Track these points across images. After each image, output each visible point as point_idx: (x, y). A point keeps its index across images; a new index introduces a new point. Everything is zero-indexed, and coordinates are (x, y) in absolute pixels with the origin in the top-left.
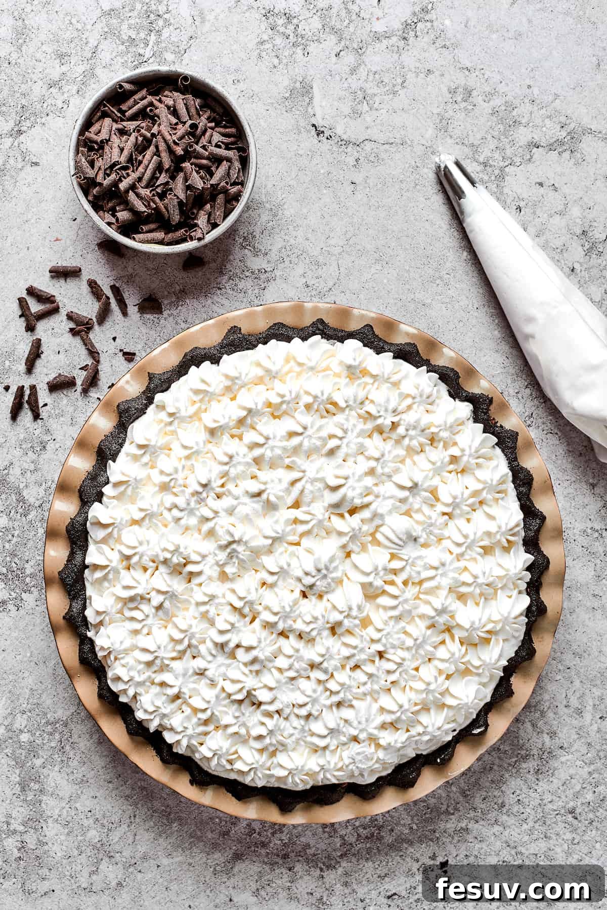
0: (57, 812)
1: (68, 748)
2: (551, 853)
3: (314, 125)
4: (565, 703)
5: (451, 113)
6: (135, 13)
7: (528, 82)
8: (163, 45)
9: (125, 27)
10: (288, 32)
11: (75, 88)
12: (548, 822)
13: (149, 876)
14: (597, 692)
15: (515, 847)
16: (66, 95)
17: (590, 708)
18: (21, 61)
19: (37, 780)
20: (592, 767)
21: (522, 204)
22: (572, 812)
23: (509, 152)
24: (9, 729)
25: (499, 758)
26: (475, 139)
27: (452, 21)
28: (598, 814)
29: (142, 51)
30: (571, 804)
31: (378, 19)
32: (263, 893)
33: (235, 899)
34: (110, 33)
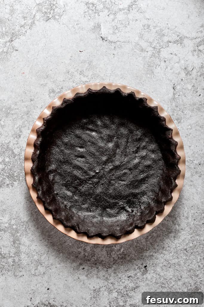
0: (24, 250)
1: (28, 230)
2: (179, 263)
3: (101, 37)
4: (182, 215)
5: (143, 33)
6: (47, 4)
7: (167, 23)
8: (55, 14)
9: (43, 8)
10: (93, 9)
11: (29, 27)
12: (178, 253)
13: (53, 270)
14: (192, 211)
15: (168, 261)
16: (26, 29)
17: (190, 217)
18: (12, 19)
19: (18, 240)
20: (192, 236)
21: (166, 60)
22: (186, 250)
23: (161, 44)
24: (10, 224)
25: (163, 233)
26: (151, 40)
27: (143, 4)
28: (194, 250)
29: (49, 16)
30: (185, 247)
31: (120, 4)
32: (89, 276)
33: (80, 278)
34: (39, 10)
